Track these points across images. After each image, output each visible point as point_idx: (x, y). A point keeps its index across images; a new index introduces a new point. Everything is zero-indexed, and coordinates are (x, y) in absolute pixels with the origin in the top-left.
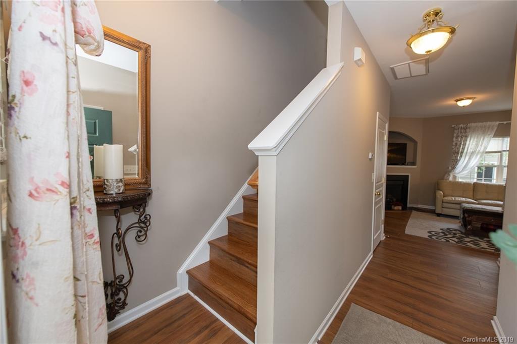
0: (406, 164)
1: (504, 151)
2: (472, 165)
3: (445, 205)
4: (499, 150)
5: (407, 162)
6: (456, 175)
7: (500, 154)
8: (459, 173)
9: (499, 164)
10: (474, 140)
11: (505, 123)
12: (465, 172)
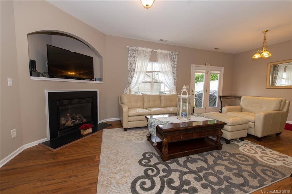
0: (94, 79)
1: (154, 71)
2: (140, 81)
3: (130, 118)
4: (152, 71)
5: (94, 78)
6: (131, 89)
7: (152, 73)
8: (133, 87)
9: (151, 81)
10: (140, 62)
11: (155, 50)
12: (137, 87)
